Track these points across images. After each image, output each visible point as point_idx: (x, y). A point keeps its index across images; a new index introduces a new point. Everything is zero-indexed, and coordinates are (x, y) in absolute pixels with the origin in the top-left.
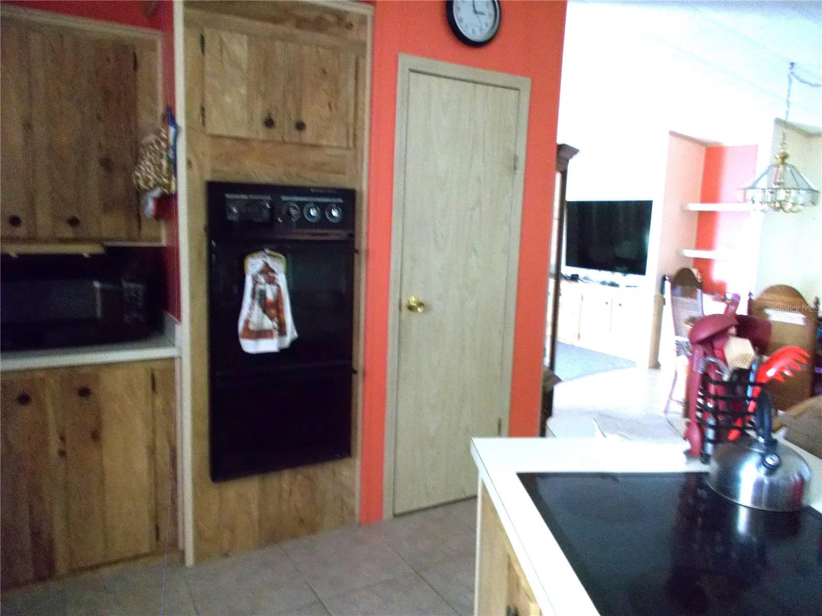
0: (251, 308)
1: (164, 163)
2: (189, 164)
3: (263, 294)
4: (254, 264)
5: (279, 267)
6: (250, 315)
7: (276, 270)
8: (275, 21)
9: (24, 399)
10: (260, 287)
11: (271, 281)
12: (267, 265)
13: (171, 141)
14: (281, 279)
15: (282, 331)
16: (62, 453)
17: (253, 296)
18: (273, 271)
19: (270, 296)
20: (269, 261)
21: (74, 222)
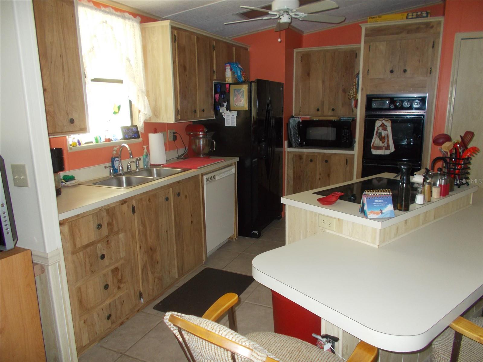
0: (375, 139)
1: (354, 89)
2: (362, 89)
3: (380, 134)
4: (378, 123)
5: (388, 124)
6: (374, 141)
7: (387, 125)
8: (398, 33)
9: (311, 161)
10: (379, 131)
11: (385, 129)
12: (383, 123)
13: (357, 83)
14: (389, 129)
15: (388, 148)
16: (320, 179)
17: (376, 134)
18: (386, 126)
19: (383, 135)
20: (384, 122)
21: (333, 110)
